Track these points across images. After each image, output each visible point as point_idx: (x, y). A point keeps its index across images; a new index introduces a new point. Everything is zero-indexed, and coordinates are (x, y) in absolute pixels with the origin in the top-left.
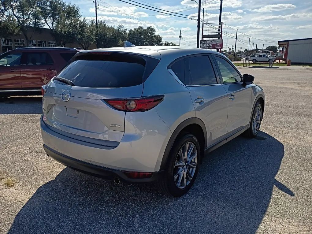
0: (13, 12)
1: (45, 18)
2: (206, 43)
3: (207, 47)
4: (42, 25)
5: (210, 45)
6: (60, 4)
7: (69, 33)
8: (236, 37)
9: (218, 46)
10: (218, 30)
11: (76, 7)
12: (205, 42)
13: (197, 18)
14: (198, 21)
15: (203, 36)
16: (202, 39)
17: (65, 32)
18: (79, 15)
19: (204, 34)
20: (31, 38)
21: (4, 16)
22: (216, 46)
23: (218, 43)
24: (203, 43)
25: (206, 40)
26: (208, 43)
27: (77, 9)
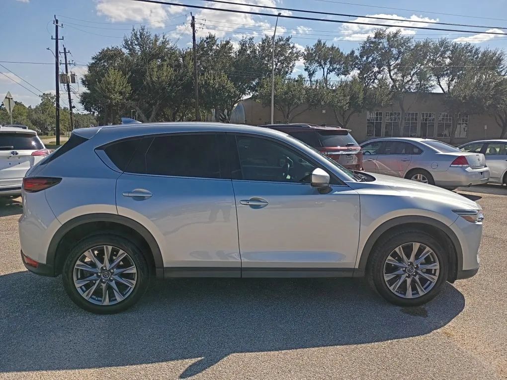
0: (390, 73)
1: (439, 77)
4: (430, 89)
6: (471, 52)
7: (472, 97)
11: (498, 53)
17: (465, 97)
18: (502, 66)
20: (408, 109)
21: (376, 81)
27: (501, 56)
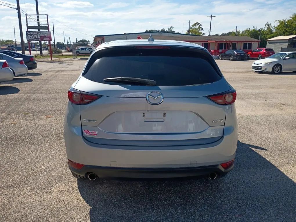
2: (33, 35)
3: (35, 38)
5: (37, 37)
8: (53, 30)
9: (47, 38)
10: (37, 21)
12: (32, 33)
13: (17, 7)
14: (17, 11)
15: (28, 27)
16: (28, 30)
19: (28, 25)
22: (44, 38)
23: (46, 35)
24: (29, 34)
25: (32, 32)
26: (35, 35)
